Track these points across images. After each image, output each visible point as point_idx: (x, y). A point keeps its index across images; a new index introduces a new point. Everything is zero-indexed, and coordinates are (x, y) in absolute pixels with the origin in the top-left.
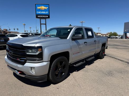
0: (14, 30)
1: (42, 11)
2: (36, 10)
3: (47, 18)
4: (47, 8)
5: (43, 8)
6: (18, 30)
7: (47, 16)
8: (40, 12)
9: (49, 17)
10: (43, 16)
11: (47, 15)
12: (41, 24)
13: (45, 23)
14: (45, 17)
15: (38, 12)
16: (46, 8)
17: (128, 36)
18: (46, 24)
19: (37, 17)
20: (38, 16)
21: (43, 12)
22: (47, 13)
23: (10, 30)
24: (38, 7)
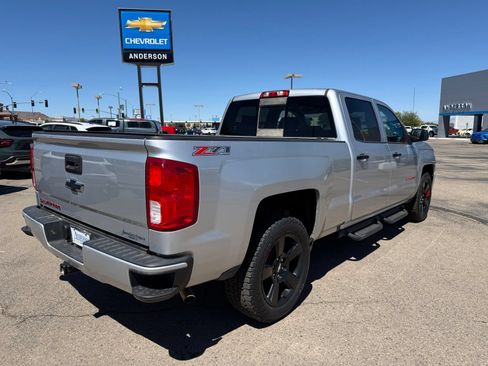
0: (33, 105)
1: (143, 34)
2: (123, 32)
3: (163, 61)
4: (165, 23)
5: (149, 23)
6: (47, 105)
7: (165, 57)
8: (136, 41)
9: (170, 60)
10: (150, 56)
11: (162, 51)
12: (141, 85)
13: (157, 82)
14: (155, 57)
15: (129, 41)
16: (160, 24)
17: (456, 127)
18: (158, 85)
19: (126, 59)
20: (131, 56)
21: (148, 41)
22: (163, 42)
23: (15, 106)
24: (129, 22)
